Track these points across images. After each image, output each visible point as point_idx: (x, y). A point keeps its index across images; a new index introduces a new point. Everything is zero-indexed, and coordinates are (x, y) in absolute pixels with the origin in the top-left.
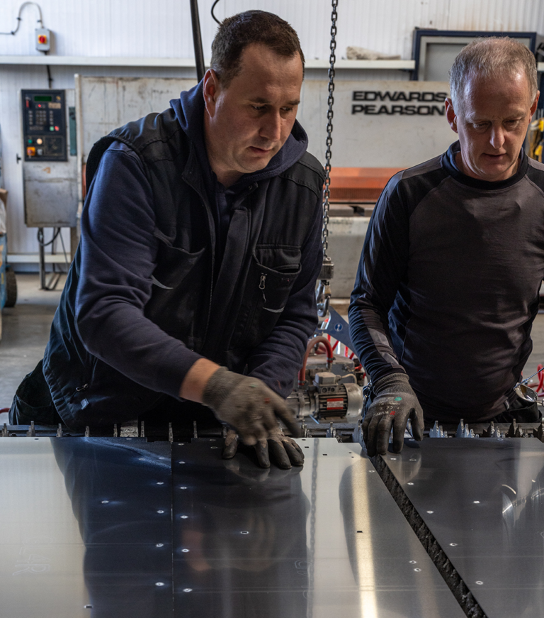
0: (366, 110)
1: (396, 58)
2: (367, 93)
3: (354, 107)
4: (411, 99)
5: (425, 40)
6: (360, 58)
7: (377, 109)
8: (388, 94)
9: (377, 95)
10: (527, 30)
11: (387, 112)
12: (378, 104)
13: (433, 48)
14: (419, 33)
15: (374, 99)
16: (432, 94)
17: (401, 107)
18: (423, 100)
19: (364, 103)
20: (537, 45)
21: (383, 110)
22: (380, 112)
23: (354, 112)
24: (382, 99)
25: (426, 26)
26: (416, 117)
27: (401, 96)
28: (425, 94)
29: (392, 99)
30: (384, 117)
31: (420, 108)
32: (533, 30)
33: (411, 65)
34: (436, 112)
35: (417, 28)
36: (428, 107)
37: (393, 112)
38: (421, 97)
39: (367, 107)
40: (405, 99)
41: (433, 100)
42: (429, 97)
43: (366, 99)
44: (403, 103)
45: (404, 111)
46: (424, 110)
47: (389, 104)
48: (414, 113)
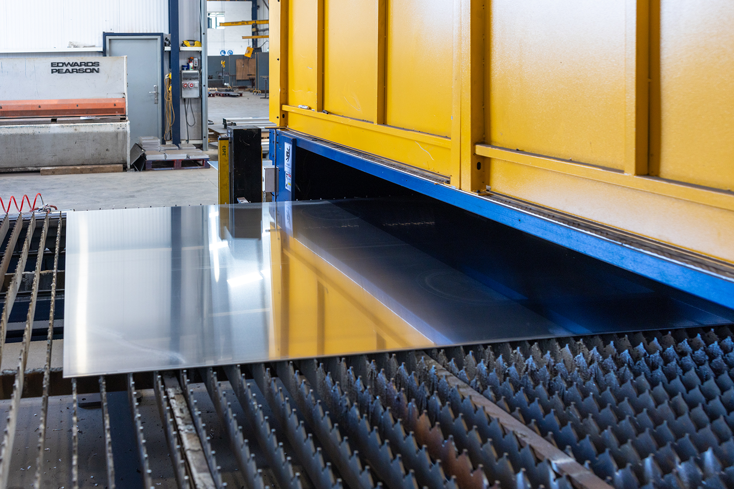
0: (59, 71)
1: (94, 46)
2: (58, 63)
3: (52, 70)
4: (81, 65)
5: (108, 38)
6: (75, 47)
7: (64, 71)
8: (69, 63)
9: (64, 64)
10: (159, 32)
11: (69, 72)
12: (65, 68)
13: (112, 41)
14: (105, 35)
15: (63, 66)
16: (92, 63)
17: (76, 69)
18: (87, 66)
19: (57, 68)
20: (165, 39)
21: (67, 71)
22: (66, 72)
23: (52, 72)
24: (66, 66)
25: (109, 31)
26: (85, 74)
27: (76, 64)
28: (88, 63)
29: (71, 66)
30: (68, 74)
31: (86, 69)
32: (162, 32)
33: (101, 50)
34: (94, 71)
35: (104, 32)
36: (90, 69)
37: (73, 72)
38: (86, 64)
39: (59, 70)
40: (78, 65)
41: (92, 65)
42: (91, 64)
43: (58, 66)
44: (78, 68)
45: (78, 71)
46: (89, 71)
47: (70, 68)
48: (84, 72)
